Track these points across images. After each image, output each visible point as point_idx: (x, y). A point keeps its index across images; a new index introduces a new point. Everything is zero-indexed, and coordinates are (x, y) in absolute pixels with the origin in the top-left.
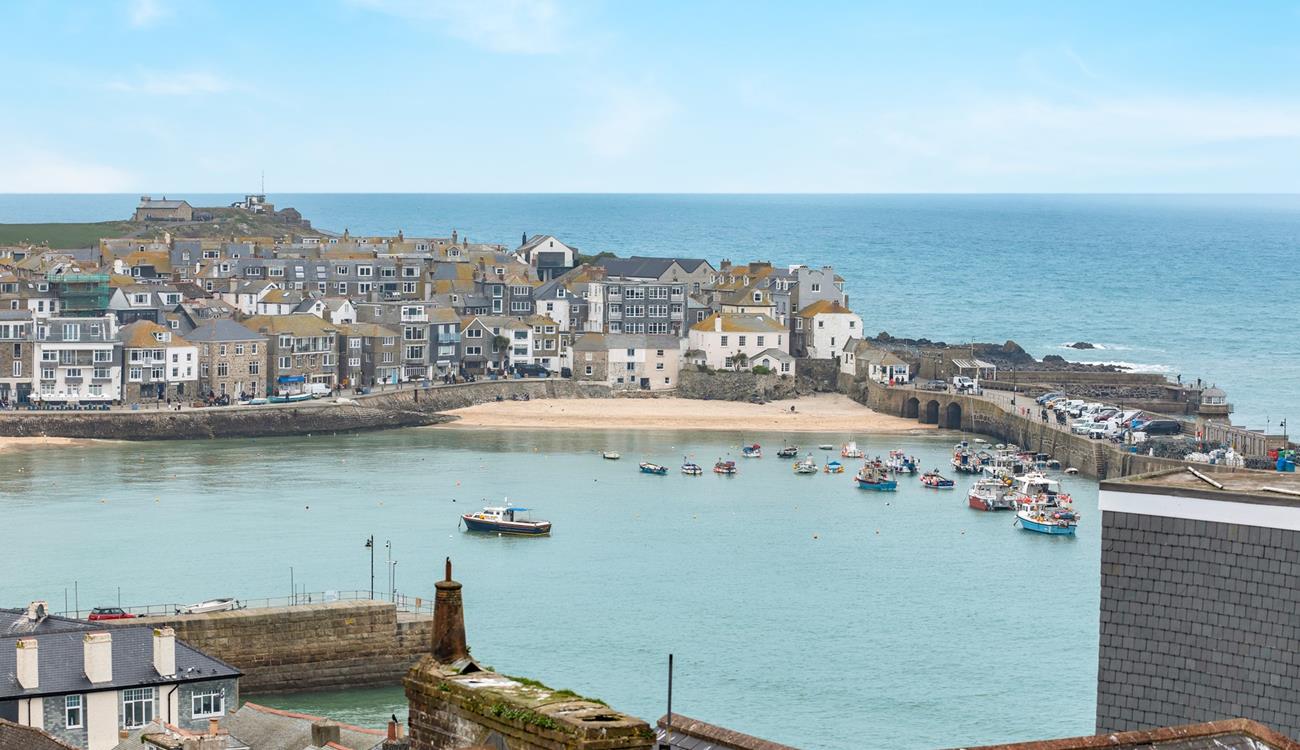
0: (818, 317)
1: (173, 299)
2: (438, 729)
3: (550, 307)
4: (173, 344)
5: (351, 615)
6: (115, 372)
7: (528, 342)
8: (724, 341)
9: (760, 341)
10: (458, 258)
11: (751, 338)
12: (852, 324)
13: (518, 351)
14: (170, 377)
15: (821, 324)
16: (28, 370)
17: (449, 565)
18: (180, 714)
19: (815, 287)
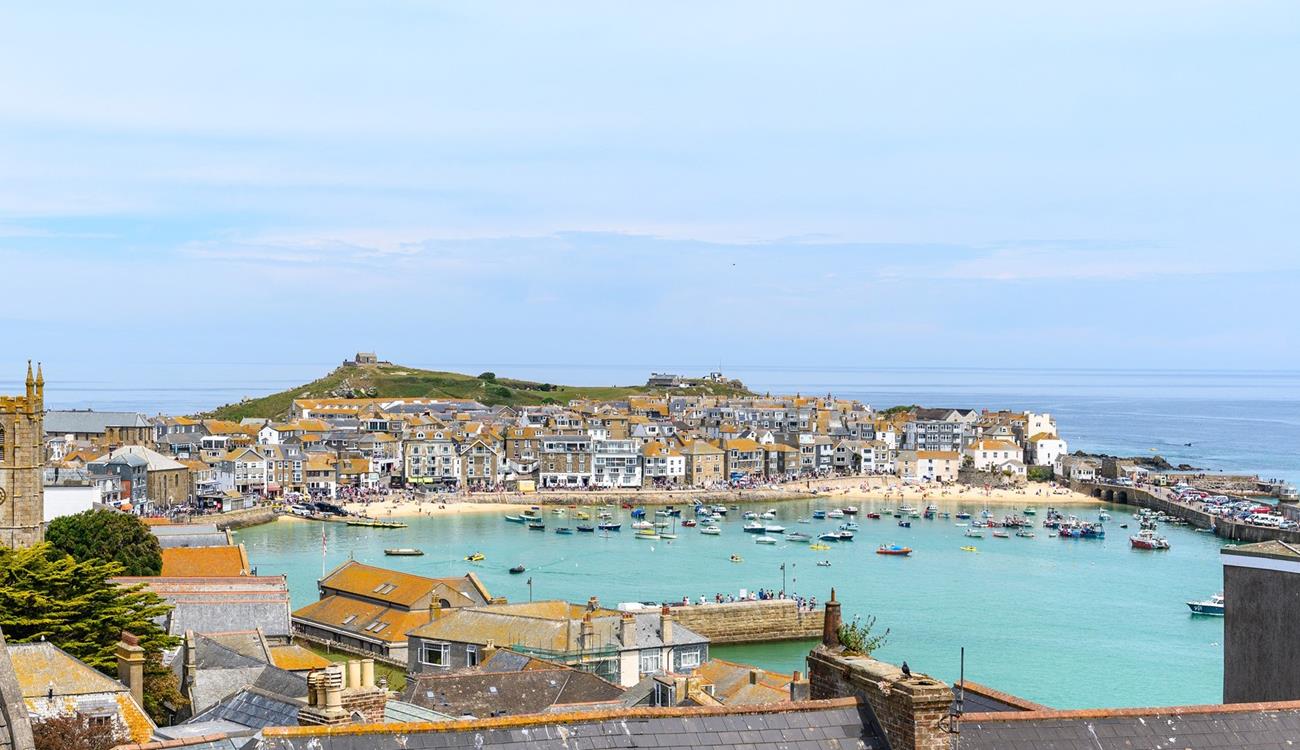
0: (1040, 442)
1: (671, 430)
2: (827, 686)
3: (884, 436)
4: (671, 455)
5: (772, 608)
6: (638, 470)
7: (872, 455)
8: (985, 455)
9: (1006, 455)
10: (831, 408)
11: (1001, 454)
12: (1060, 446)
13: (866, 460)
14: (669, 473)
15: (1042, 446)
16: (588, 469)
17: (833, 592)
18: (675, 664)
19: (1038, 425)
